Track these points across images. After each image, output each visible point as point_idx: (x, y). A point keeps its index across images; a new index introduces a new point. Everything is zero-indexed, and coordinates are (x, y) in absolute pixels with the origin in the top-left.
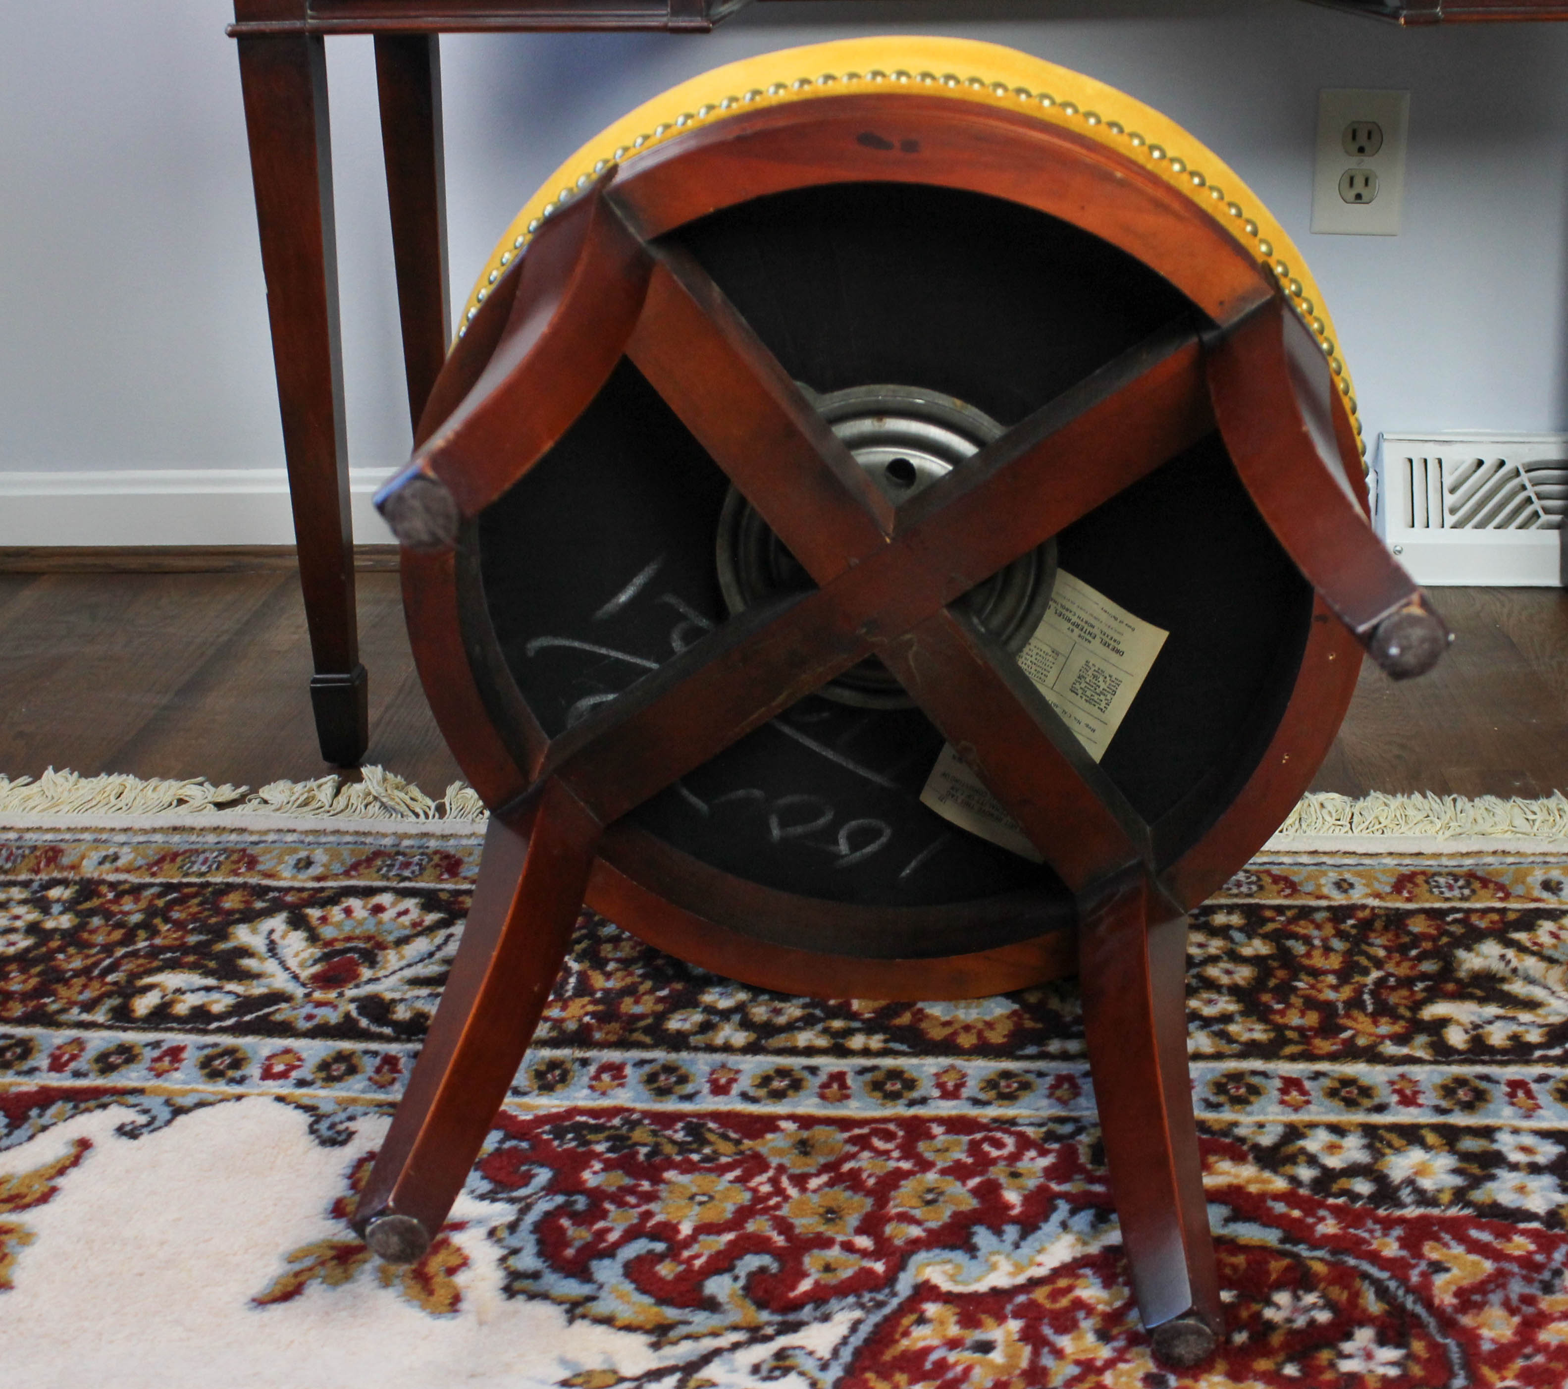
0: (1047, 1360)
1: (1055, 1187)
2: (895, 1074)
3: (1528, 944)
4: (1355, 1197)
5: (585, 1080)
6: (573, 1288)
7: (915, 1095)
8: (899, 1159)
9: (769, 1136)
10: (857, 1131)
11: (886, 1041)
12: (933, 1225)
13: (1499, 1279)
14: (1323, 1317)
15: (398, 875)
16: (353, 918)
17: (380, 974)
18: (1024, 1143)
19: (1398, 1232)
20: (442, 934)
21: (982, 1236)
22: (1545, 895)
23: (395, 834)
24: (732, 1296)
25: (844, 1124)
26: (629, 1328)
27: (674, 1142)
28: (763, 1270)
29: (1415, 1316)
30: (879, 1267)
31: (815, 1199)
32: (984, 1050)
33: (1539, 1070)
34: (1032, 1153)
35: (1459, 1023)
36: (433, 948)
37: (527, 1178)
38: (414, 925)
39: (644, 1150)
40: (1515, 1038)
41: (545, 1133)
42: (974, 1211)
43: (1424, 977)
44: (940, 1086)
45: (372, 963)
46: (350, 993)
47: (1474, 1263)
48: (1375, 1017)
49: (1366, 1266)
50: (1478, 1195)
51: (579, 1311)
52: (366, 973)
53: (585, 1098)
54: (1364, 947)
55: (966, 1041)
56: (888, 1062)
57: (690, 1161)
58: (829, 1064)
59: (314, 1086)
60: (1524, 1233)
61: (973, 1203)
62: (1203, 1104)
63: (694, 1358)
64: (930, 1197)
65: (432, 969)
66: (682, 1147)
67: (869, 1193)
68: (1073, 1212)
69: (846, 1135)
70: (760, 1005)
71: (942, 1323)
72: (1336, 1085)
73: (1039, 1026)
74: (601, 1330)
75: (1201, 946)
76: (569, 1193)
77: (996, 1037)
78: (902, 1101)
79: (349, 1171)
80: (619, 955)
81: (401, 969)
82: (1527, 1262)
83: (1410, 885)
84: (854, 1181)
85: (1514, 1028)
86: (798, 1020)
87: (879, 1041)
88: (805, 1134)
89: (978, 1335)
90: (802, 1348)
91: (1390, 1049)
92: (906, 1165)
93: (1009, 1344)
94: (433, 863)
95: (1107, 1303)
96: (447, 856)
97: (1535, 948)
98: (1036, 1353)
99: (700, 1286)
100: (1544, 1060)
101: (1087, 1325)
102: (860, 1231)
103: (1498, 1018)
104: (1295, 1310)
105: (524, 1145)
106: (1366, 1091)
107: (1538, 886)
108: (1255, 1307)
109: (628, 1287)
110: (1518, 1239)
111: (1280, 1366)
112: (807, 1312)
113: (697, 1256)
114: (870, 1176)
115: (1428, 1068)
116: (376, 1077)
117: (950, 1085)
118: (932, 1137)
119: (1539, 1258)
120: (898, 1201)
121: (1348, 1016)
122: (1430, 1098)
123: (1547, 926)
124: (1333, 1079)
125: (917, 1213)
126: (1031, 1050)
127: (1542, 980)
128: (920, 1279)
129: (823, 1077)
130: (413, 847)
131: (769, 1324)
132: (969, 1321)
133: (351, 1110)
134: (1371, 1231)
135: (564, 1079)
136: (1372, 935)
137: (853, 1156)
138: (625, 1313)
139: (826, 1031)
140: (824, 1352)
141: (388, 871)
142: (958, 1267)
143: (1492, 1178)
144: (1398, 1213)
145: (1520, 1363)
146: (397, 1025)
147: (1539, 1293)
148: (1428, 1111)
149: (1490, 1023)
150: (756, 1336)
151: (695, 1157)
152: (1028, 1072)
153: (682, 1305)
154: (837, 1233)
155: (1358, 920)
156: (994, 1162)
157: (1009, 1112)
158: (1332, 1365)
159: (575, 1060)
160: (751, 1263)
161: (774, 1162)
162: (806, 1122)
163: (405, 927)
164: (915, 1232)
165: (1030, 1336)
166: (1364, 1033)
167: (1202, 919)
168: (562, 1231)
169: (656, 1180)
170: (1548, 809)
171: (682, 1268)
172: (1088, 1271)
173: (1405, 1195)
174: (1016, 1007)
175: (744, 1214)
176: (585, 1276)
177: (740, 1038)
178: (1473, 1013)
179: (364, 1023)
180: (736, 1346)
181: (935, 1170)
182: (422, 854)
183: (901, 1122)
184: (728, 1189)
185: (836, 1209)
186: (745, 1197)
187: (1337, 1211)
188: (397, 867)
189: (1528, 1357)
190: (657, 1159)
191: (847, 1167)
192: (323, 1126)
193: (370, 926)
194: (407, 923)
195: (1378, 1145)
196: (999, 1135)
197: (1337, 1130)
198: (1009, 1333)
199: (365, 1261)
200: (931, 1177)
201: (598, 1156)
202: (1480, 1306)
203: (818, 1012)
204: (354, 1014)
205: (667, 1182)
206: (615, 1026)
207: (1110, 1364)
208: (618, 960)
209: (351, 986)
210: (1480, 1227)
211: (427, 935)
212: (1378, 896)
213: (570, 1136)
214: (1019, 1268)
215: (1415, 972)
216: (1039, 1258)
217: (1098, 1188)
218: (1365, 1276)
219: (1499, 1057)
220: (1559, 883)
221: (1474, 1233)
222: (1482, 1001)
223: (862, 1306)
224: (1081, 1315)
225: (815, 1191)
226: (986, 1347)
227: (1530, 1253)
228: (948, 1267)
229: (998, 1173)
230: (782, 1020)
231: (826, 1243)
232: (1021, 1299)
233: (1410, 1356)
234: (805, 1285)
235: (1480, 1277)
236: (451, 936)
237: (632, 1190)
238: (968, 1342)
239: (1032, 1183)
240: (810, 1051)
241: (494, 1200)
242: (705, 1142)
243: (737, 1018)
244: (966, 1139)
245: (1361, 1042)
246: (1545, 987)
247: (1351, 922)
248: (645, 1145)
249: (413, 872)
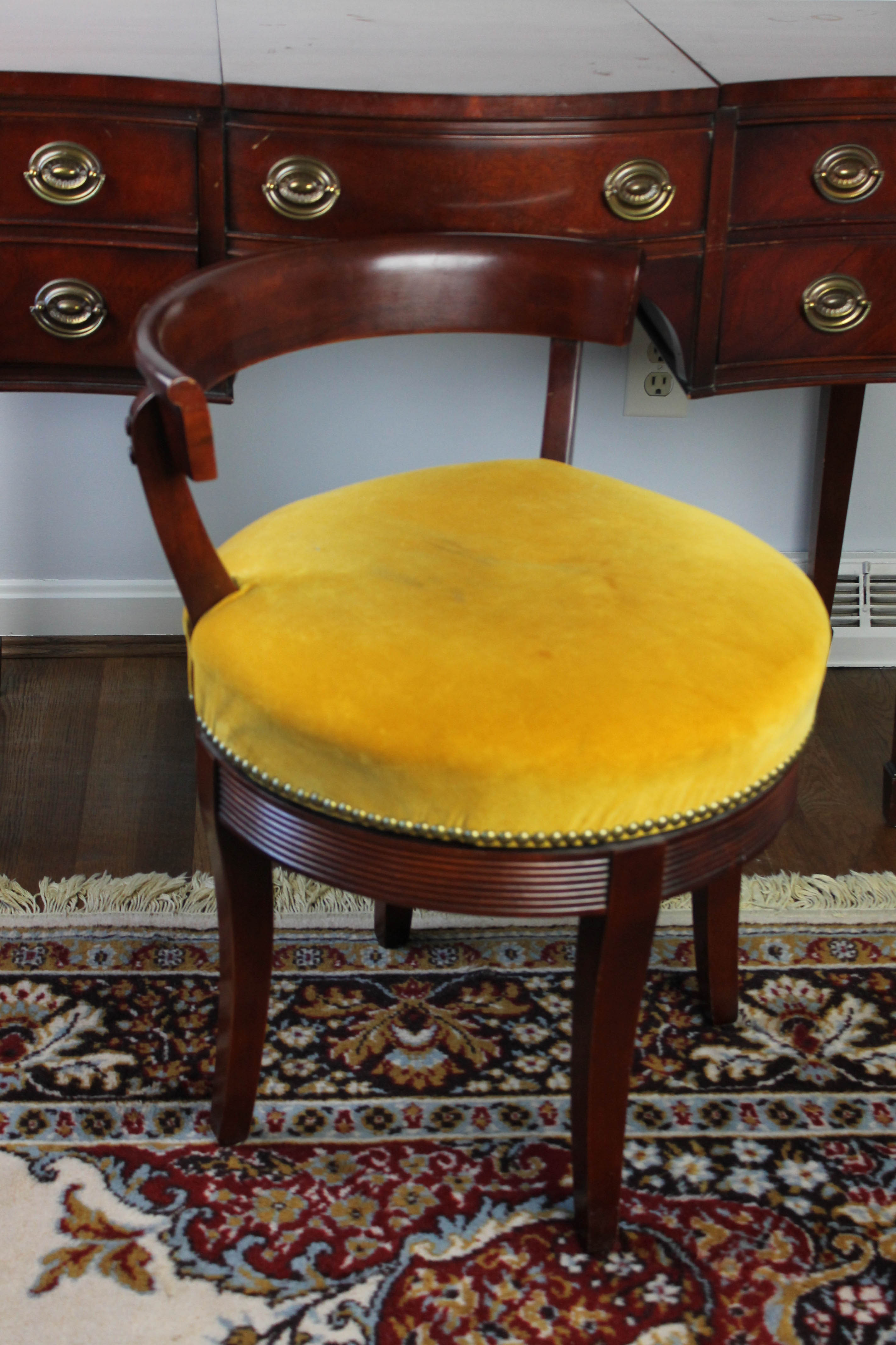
0: (488, 1302)
1: (482, 1188)
2: (379, 1111)
3: (758, 999)
4: (652, 1188)
5: (191, 1124)
6: (215, 1270)
7: (393, 1126)
8: (389, 1173)
9: (311, 1160)
10: (362, 1154)
11: (370, 1087)
12: (415, 1217)
13: (734, 1240)
14: (638, 1268)
15: (27, 964)
16: (8, 1003)
17: (39, 1048)
18: (462, 1159)
19: (677, 1212)
20: (72, 1013)
21: (444, 1223)
22: (771, 958)
23: (15, 928)
24: (308, 1270)
25: (354, 1148)
26: (254, 1294)
27: (253, 1166)
28: (323, 1253)
29: (688, 1267)
30: (388, 1246)
31: (345, 1203)
32: (430, 1091)
33: (760, 1096)
34: (466, 1166)
35: (714, 1062)
36: (68, 1025)
37: (172, 1198)
38: (51, 1006)
39: (237, 1174)
40: (747, 1072)
41: (175, 1164)
42: (437, 1207)
43: (694, 1028)
44: (407, 1118)
45: (32, 1040)
46: (24, 1064)
47: (719, 1231)
48: (664, 1058)
49: (659, 1235)
50: (722, 1186)
51: (224, 1285)
52: (30, 1048)
53: (194, 1138)
54: (658, 1004)
55: (419, 1084)
56: (374, 1102)
57: (265, 1180)
58: (338, 1105)
59: (21, 1138)
60: (748, 1210)
61: (436, 1202)
62: (563, 1127)
63: (294, 1313)
64: (411, 1198)
65: (72, 1043)
66: (260, 1169)
67: (375, 1197)
68: (494, 1205)
69: (356, 1157)
70: (288, 1062)
71: (428, 1280)
72: (641, 1110)
73: (462, 1071)
74: (238, 1296)
75: (557, 1005)
76: (199, 1206)
77: (436, 1081)
78: (386, 1131)
79: (63, 1199)
80: (191, 1025)
81: (52, 1043)
82: (748, 1229)
83: (686, 952)
84: (365, 1189)
85: (748, 1064)
86: (314, 1073)
87: (366, 1087)
88: (332, 1158)
89: (448, 1287)
90: (353, 1301)
91: (673, 1083)
92: (394, 1177)
93: (466, 1292)
94: (49, 953)
95: (518, 1264)
96: (58, 948)
97: (762, 1003)
98: (482, 1298)
99: (288, 1266)
100: (764, 1088)
101: (507, 1277)
102: (374, 1224)
103: (738, 1057)
104: (622, 1264)
105: (164, 1174)
106: (659, 1114)
107: (766, 952)
108: (600, 1264)
109: (248, 1268)
110: (744, 1214)
111: (613, 1299)
112: (352, 1278)
113: (284, 1245)
114: (375, 1186)
115: (695, 1096)
116: (59, 1129)
117: (413, 1117)
118: (406, 1156)
119: (756, 1226)
120: (393, 1203)
121: (648, 1059)
122: (696, 1118)
123: (771, 984)
124: (639, 1105)
125: (405, 1210)
126: (459, 1090)
127: (765, 1029)
128: (413, 1254)
129: (335, 1115)
130: (31, 939)
131: (332, 1286)
132: (443, 1279)
133: (51, 1155)
134: (661, 1211)
135: (178, 1124)
136: (662, 994)
137: (362, 1173)
138: (250, 1285)
139: (333, 1080)
140: (365, 1302)
141: (20, 961)
142: (433, 1245)
143: (730, 1173)
144: (677, 1199)
145: (742, 1293)
146: (60, 1088)
147: (755, 1249)
148: (694, 1127)
149: (732, 1060)
150: (327, 1295)
151: (269, 1177)
152: (458, 1106)
153: (280, 1277)
154: (361, 1225)
155: (654, 982)
156: (444, 1173)
157: (450, 1136)
158: (641, 1298)
159: (182, 1110)
160: (316, 1248)
161: (317, 1178)
162: (331, 1148)
163: (44, 1009)
164: (406, 1222)
165: (478, 1286)
166: (658, 1071)
167: (557, 984)
168: (201, 1233)
169: (250, 1195)
170: (777, 885)
171: (276, 1254)
172: (505, 1244)
173: (681, 1187)
174: (446, 1056)
175: (306, 1215)
176: (222, 1262)
177: (281, 1088)
178: (722, 1054)
179: (40, 1088)
180: (316, 1302)
181: (411, 1180)
182: (39, 945)
183: (386, 1145)
184: (293, 1199)
185: (358, 1209)
186: (304, 1204)
187: (643, 1199)
188: (25, 957)
189: (745, 1289)
190: (247, 1180)
191: (361, 1180)
192: (37, 1167)
193: (20, 1009)
194: (45, 1005)
195: (666, 1153)
196: (446, 1153)
197: (642, 1142)
198: (465, 1285)
199: (89, 1260)
200: (410, 1185)
201: (210, 1179)
202: (722, 1257)
203: (325, 1066)
204: (32, 1081)
205: (256, 1196)
206: (201, 1083)
207: (522, 1302)
208: (192, 1030)
209: (22, 1058)
210: (723, 1207)
211: (61, 1014)
212: (665, 962)
213: (191, 1166)
214: (467, 1243)
215: (688, 1025)
216: (478, 1236)
217: (506, 1188)
218: (659, 1241)
219: (737, 1087)
220: (780, 949)
221: (720, 1211)
222: (728, 1045)
223: (382, 1272)
224: (504, 1272)
225: (345, 1198)
226: (453, 1294)
227: (750, 1222)
228: (427, 1245)
229: (448, 1180)
230: (304, 1073)
231: (355, 1232)
232: (470, 1263)
233: (683, 1291)
234: (348, 1261)
235: (723, 1240)
236: (77, 1015)
237: (237, 1202)
238: (444, 1291)
239: (468, 1186)
240: (325, 1096)
241: (156, 1214)
242: (273, 1166)
243: (276, 1073)
244: (426, 1157)
245: (656, 1078)
246: (767, 1034)
247: (649, 984)
248: (237, 1170)
249: (38, 961)
